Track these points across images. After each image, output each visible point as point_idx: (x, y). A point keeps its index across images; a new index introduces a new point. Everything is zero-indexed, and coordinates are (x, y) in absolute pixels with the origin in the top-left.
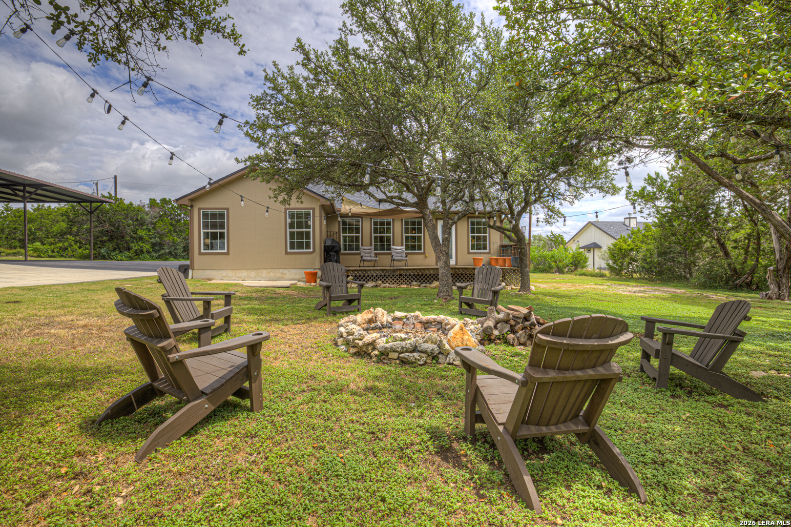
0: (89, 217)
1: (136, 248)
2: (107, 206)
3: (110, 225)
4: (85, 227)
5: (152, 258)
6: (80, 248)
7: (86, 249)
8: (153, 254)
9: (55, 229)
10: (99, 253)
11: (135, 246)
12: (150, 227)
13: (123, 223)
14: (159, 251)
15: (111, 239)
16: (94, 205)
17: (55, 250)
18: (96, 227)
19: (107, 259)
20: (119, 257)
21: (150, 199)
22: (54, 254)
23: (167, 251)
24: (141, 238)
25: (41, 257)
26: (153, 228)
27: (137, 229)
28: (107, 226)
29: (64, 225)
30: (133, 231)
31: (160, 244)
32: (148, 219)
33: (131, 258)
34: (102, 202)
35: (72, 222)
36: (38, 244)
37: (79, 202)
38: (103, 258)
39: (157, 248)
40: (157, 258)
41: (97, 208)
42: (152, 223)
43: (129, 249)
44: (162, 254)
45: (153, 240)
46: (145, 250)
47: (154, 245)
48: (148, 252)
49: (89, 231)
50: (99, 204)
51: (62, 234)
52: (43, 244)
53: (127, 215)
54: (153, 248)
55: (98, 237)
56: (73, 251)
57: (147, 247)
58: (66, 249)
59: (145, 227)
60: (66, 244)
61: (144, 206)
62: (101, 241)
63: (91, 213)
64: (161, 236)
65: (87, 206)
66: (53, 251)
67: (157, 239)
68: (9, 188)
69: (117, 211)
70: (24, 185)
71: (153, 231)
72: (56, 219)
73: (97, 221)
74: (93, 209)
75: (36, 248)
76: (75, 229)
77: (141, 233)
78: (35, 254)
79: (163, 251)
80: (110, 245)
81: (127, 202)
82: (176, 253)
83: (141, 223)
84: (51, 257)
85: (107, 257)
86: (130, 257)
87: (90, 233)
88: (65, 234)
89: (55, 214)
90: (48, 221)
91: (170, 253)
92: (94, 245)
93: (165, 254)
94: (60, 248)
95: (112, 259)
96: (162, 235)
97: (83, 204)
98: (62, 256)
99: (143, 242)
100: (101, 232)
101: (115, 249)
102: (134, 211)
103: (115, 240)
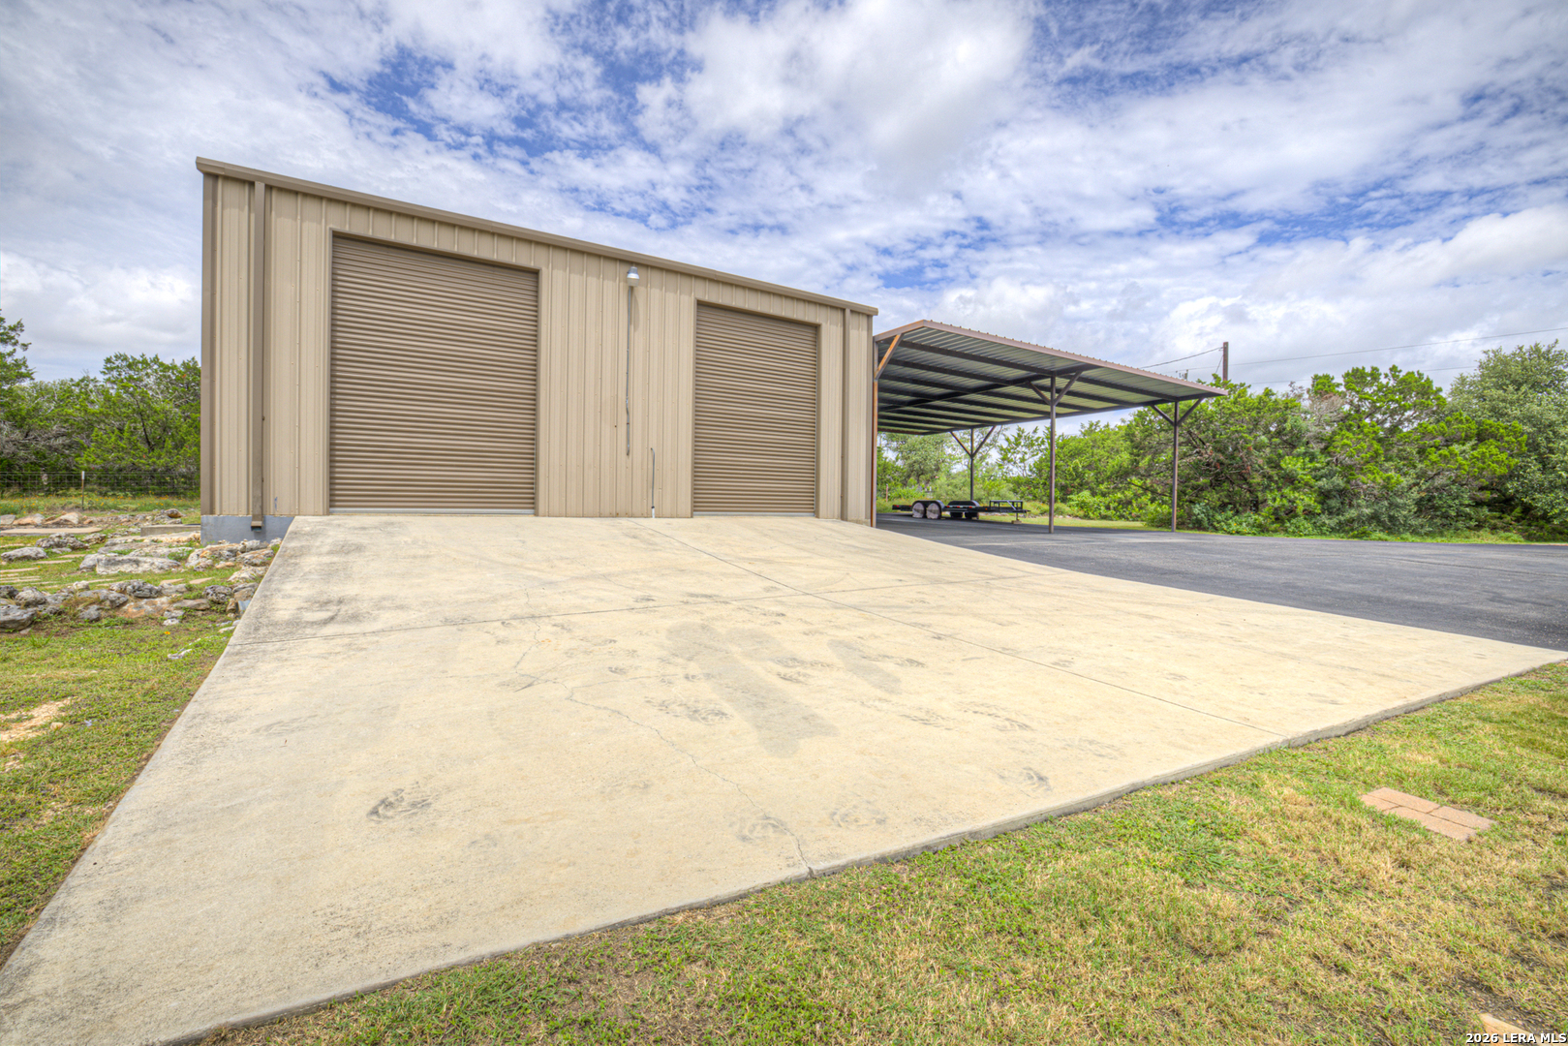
0: (1171, 435)
1: (1277, 504)
2: (1208, 405)
3: (1217, 450)
4: (1163, 458)
5: (1320, 530)
6: (1153, 501)
7: (1164, 502)
8: (1324, 518)
9: (1113, 463)
10: (1190, 515)
11: (1274, 500)
12: (1316, 448)
13: (1246, 441)
14: (1339, 512)
15: (1216, 483)
16: (1183, 405)
17: (1112, 505)
18: (1185, 455)
19: (1205, 529)
20: (1234, 527)
21: (1316, 378)
22: (1109, 513)
23: (1368, 511)
24: (1290, 480)
25: (1089, 518)
26: (1324, 451)
27: (1280, 457)
28: (1209, 453)
29: (1125, 457)
30: (1270, 461)
31: (1342, 492)
32: (1309, 425)
33: (1262, 529)
34: (1200, 395)
35: (1138, 448)
36: (1086, 494)
37: (1152, 404)
38: (1198, 525)
39: (1334, 503)
40: (1333, 530)
41: (1187, 413)
42: (1319, 439)
43: (1256, 505)
44: (1352, 521)
45: (1324, 482)
46: (1300, 509)
47: (1324, 496)
48: (1309, 513)
49: (1170, 466)
50: (1192, 402)
51: (1122, 475)
52: (1094, 494)
53: (1256, 422)
54: (1322, 503)
55: (1188, 479)
56: (1141, 508)
57: (1305, 500)
58: (1130, 503)
59: (1302, 449)
60: (1129, 494)
61: (1300, 396)
62: (1194, 488)
63: (1176, 424)
64: (1348, 471)
65: (1169, 410)
66: (1108, 508)
67: (1339, 481)
68: (1030, 386)
69: (1232, 414)
70: (1052, 374)
71: (1323, 459)
72: (1116, 447)
73: (1187, 443)
74: (1180, 415)
75: (1083, 502)
76: (1144, 463)
77: (1291, 464)
78: (1081, 513)
79: (1352, 513)
80: (1213, 497)
81: (1256, 392)
82: (1392, 518)
83: (1291, 441)
84: (1105, 518)
85: (1206, 524)
86: (1260, 526)
87: (1173, 469)
88: (1127, 474)
89: (1114, 437)
90: (1102, 452)
91: (1375, 518)
92: (1179, 499)
93: (1359, 519)
94: (1120, 502)
95: (1216, 529)
96: (1350, 467)
97: (1160, 407)
98: (1121, 517)
99: (1296, 489)
100: (1196, 466)
101: (1223, 507)
102: (1276, 410)
103: (1226, 485)
